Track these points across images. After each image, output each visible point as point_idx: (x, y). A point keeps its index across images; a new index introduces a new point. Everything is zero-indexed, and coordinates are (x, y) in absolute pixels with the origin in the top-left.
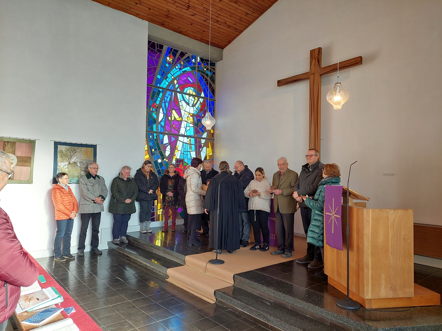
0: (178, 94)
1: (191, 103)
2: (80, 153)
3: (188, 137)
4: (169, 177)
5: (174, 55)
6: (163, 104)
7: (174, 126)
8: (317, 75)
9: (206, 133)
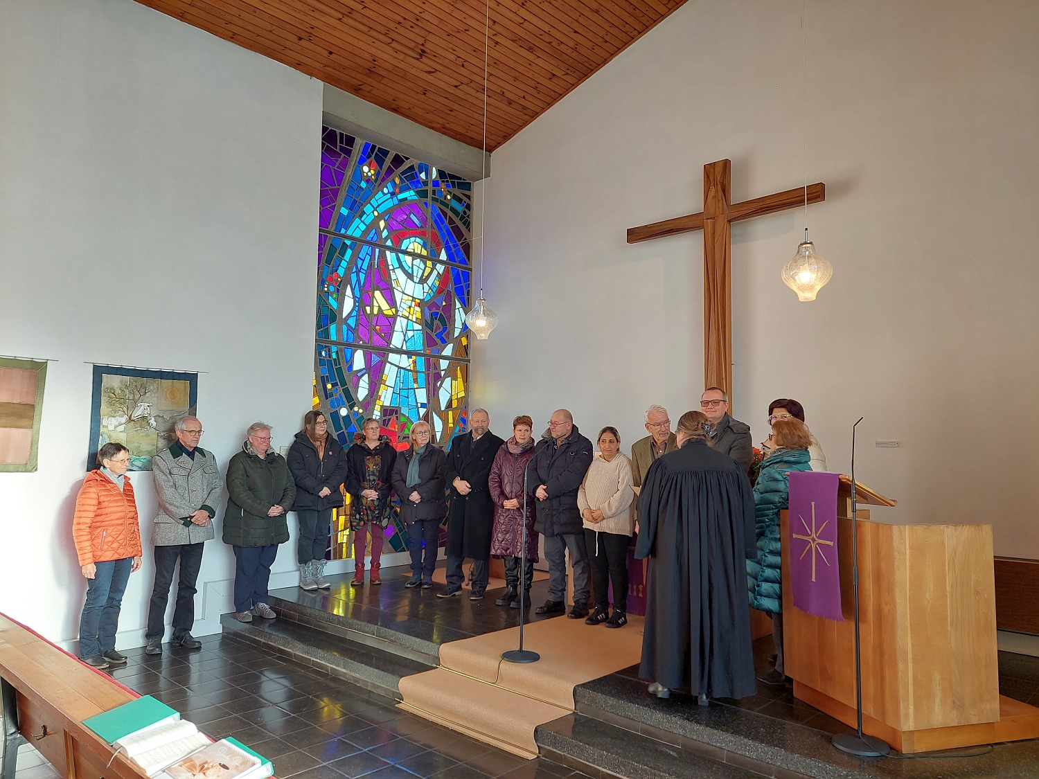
0: (388, 253)
1: (418, 273)
2: (156, 395)
3: (409, 354)
4: (368, 452)
5: (380, 162)
6: (354, 277)
7: (378, 327)
8: (721, 221)
9: (452, 344)
